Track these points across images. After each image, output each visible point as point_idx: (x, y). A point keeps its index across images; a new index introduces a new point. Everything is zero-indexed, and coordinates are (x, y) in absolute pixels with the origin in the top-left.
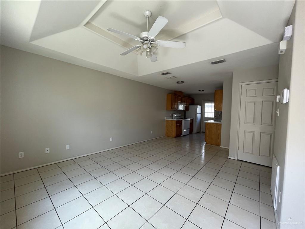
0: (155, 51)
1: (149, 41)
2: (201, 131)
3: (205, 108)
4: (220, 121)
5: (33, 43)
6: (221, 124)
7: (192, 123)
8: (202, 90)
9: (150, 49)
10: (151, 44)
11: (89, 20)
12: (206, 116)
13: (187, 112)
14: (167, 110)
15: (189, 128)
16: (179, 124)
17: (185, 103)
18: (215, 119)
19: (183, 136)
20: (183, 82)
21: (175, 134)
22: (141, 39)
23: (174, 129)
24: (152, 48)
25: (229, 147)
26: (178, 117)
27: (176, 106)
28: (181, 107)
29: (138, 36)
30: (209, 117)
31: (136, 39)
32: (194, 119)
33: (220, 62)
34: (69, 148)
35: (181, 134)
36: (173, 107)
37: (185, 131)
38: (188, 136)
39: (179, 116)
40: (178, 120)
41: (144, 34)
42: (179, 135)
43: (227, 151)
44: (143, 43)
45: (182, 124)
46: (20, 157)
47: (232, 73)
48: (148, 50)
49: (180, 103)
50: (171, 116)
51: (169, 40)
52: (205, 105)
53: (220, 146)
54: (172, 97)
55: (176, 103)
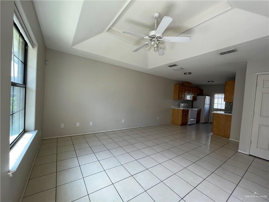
0: (161, 46)
1: (157, 38)
2: (209, 122)
3: (214, 98)
4: (231, 113)
5: (74, 47)
6: (231, 116)
7: (199, 113)
8: (211, 81)
9: (157, 45)
10: (158, 40)
11: (111, 27)
12: (215, 106)
13: (194, 103)
14: (174, 99)
15: (196, 118)
16: (185, 113)
17: (192, 93)
18: (226, 111)
19: (189, 125)
20: (190, 73)
21: (181, 122)
22: (150, 37)
23: (180, 118)
24: (159, 44)
25: (239, 140)
26: (185, 107)
27: (183, 96)
28: (188, 97)
29: (147, 35)
30: (219, 108)
31: (145, 38)
32: (201, 109)
33: (229, 52)
34: (92, 125)
35: (187, 123)
36: (180, 97)
37: (191, 119)
38: (195, 125)
39: (186, 105)
40: (184, 109)
41: (152, 33)
42: (184, 123)
43: (236, 145)
44: (151, 40)
45: (188, 113)
46: (61, 127)
47: (247, 63)
48: (156, 46)
49: (187, 93)
50: (177, 105)
51: (176, 35)
52: (215, 96)
53: (229, 138)
54: (179, 87)
55: (183, 93)
